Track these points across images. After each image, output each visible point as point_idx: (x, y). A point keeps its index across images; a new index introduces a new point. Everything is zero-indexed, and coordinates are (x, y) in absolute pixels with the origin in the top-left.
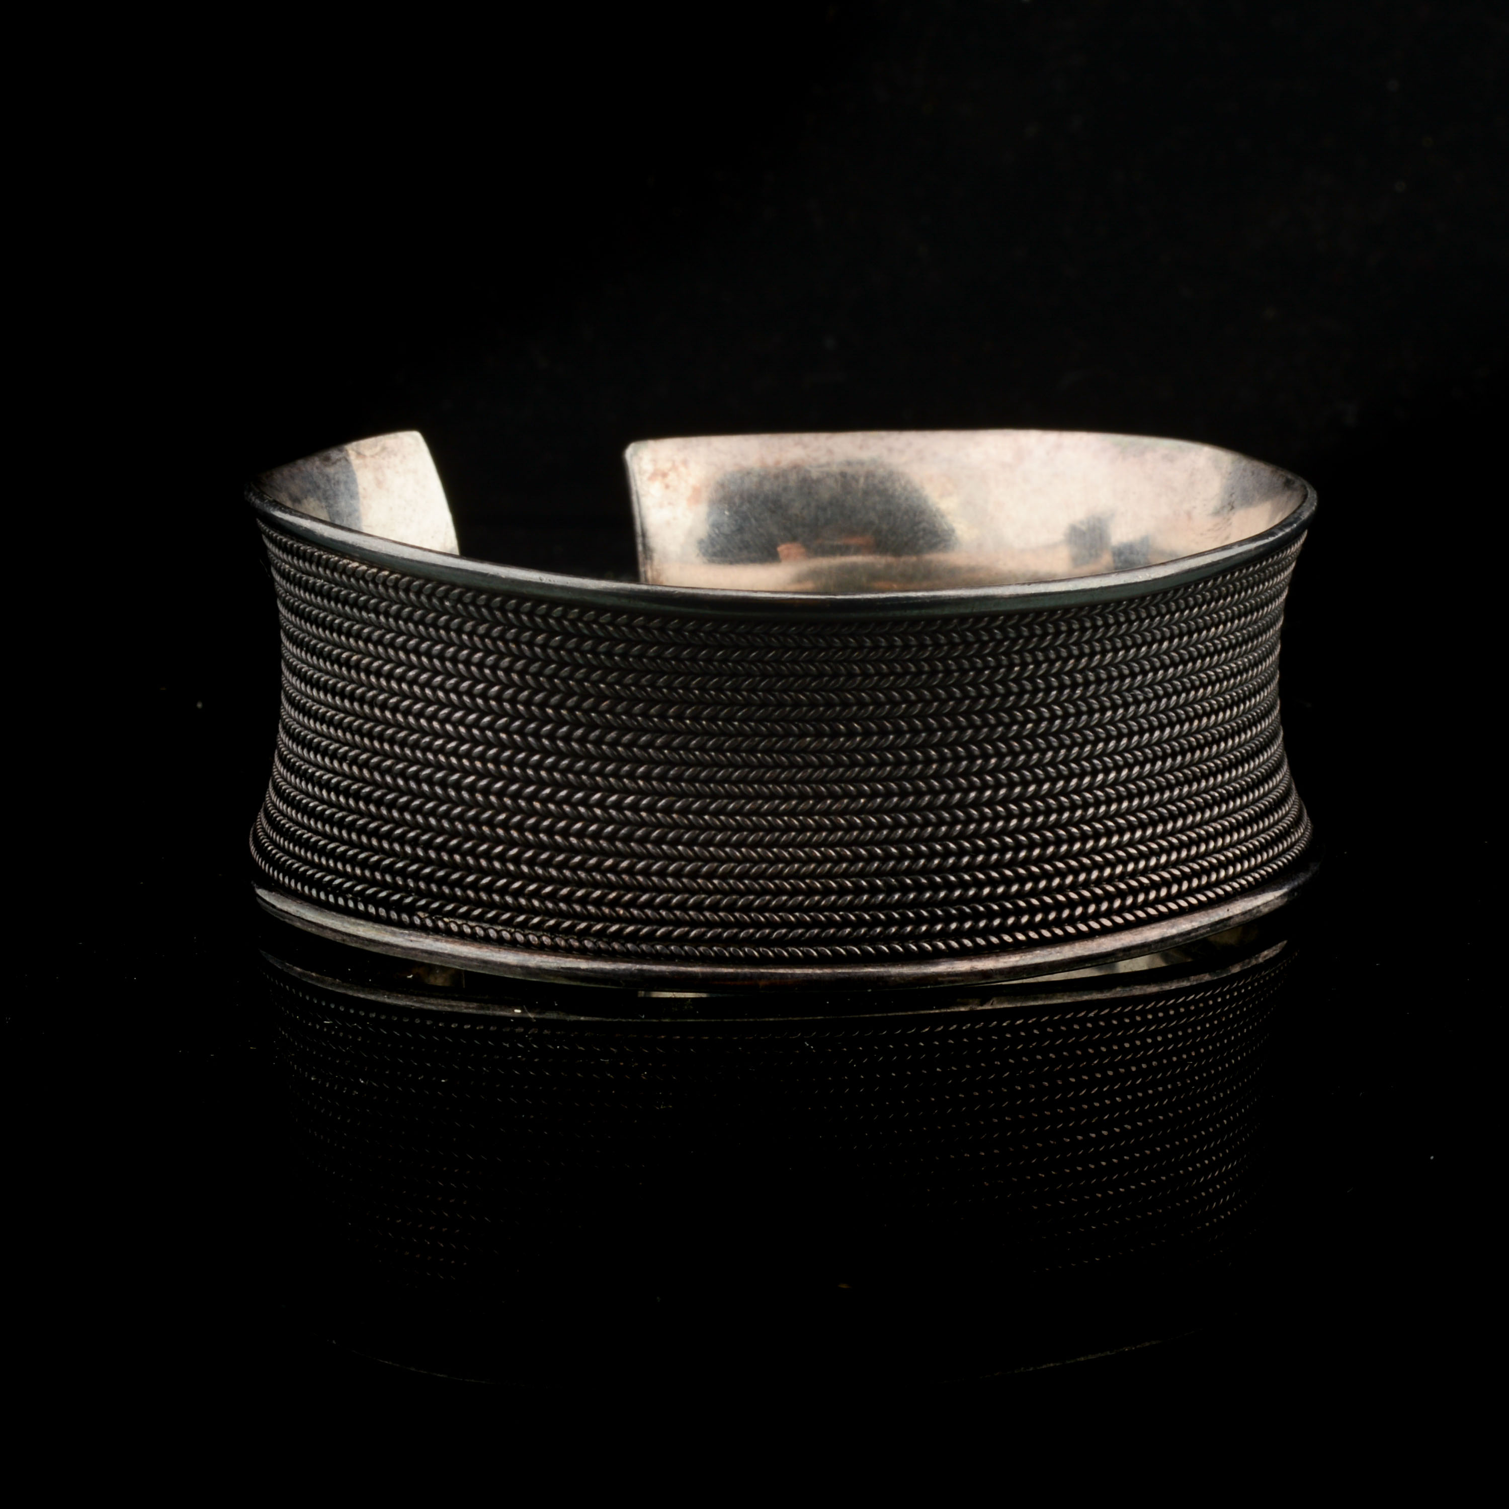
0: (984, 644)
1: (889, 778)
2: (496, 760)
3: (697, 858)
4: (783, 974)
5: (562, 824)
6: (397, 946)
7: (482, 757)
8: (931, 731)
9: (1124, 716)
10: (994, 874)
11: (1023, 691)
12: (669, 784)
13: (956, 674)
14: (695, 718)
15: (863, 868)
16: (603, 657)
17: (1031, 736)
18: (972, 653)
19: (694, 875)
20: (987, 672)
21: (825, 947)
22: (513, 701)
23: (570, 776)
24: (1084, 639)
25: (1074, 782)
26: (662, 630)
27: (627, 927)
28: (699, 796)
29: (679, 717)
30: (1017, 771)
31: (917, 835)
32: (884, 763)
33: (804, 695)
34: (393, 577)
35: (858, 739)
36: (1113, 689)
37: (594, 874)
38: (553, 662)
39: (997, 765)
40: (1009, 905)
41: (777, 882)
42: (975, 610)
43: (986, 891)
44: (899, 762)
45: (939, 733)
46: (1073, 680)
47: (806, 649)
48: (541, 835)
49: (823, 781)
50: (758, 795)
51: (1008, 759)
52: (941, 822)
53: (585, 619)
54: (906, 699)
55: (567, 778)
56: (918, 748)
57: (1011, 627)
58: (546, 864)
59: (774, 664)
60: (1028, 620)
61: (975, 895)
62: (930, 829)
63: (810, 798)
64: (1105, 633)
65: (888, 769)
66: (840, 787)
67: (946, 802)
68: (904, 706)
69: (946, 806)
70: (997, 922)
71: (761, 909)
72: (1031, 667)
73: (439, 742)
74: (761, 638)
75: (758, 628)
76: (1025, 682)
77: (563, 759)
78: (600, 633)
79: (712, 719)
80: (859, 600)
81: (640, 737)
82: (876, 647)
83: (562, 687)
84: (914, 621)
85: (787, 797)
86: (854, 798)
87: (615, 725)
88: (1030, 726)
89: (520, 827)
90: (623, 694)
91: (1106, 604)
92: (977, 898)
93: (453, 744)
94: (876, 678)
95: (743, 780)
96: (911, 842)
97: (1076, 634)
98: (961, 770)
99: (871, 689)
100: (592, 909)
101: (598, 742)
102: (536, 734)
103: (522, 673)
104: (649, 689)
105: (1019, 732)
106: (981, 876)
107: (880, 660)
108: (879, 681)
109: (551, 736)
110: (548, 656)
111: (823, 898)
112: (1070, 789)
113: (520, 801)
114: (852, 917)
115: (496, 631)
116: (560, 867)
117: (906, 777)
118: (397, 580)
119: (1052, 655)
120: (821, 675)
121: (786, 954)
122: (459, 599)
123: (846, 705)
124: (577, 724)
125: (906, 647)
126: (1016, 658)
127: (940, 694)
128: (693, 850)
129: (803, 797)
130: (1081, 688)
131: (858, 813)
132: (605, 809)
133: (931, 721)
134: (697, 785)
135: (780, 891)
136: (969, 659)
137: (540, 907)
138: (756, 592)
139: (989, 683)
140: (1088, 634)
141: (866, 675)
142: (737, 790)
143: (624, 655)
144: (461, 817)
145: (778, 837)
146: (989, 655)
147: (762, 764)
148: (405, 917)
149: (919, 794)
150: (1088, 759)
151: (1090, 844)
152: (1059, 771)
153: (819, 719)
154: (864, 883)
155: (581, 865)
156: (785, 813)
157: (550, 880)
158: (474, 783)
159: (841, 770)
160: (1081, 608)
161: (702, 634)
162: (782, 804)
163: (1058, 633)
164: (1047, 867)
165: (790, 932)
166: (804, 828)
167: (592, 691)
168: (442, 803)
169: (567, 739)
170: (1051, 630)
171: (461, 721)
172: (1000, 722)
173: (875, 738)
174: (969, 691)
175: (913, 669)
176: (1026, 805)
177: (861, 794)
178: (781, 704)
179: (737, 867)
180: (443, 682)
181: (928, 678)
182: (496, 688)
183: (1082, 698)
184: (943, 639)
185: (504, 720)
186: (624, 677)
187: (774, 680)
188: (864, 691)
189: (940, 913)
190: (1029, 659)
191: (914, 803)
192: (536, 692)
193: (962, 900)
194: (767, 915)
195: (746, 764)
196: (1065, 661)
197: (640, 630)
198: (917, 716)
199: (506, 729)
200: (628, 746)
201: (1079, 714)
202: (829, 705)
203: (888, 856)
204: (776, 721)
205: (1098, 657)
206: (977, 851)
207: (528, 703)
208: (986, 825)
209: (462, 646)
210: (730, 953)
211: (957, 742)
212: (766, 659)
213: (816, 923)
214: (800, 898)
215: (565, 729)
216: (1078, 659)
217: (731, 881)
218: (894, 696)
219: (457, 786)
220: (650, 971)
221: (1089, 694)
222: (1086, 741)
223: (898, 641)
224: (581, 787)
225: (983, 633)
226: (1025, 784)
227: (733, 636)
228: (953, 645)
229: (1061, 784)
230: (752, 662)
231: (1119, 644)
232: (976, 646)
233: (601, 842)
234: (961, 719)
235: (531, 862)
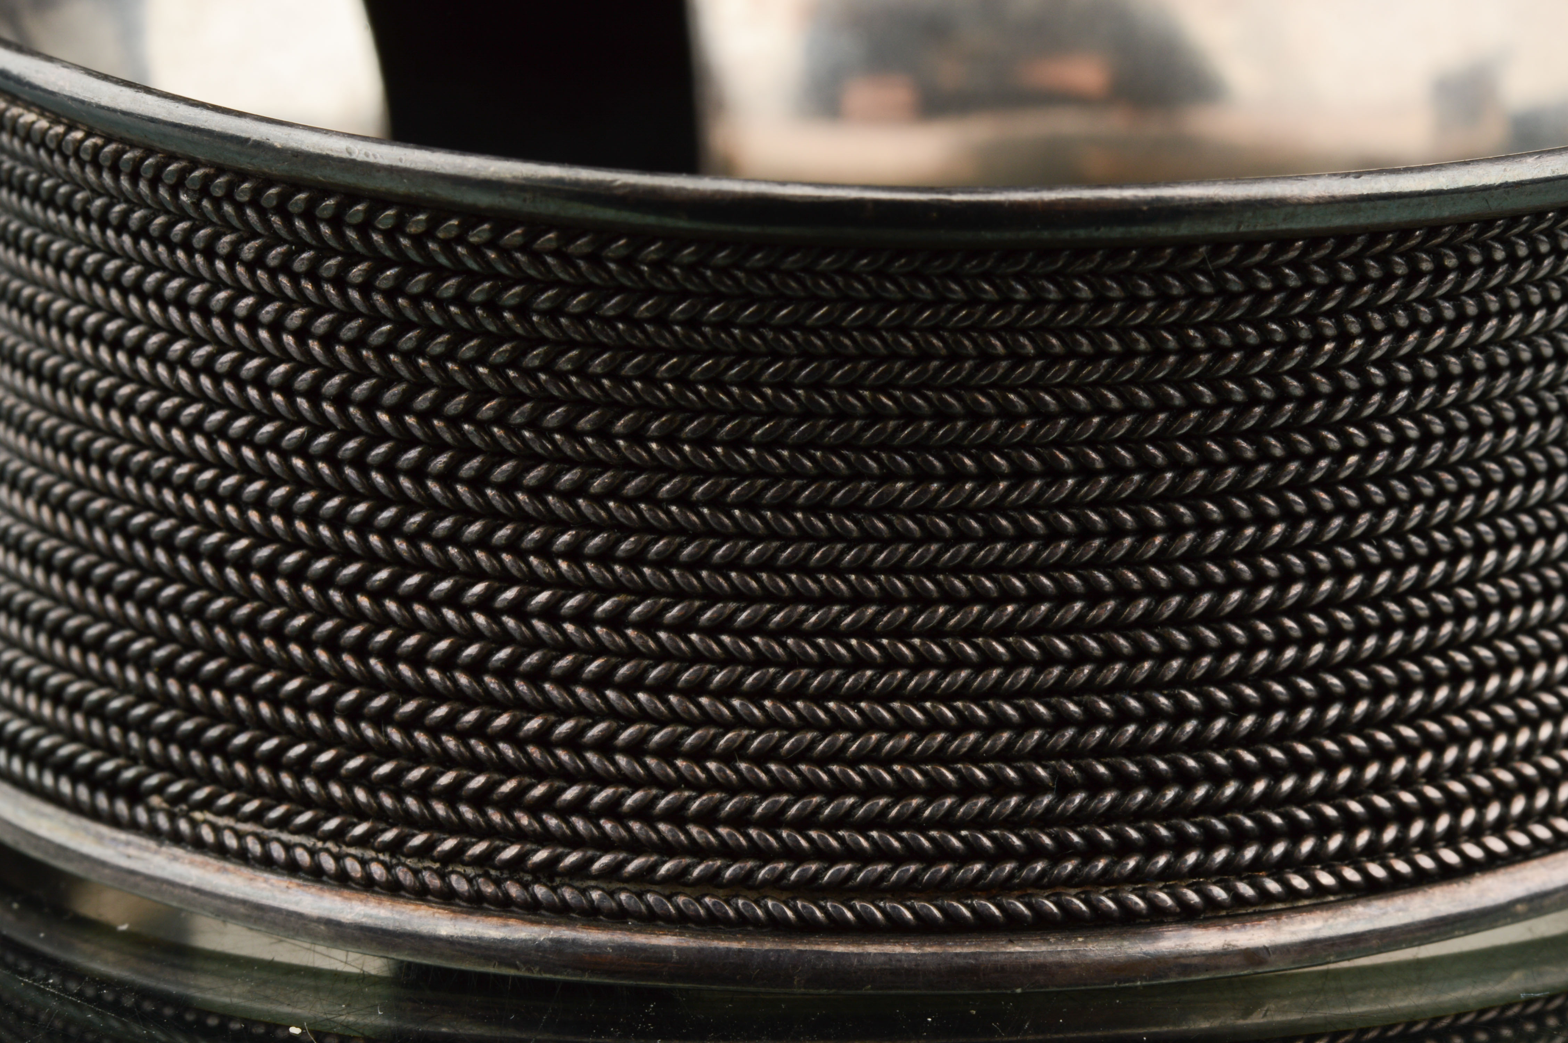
0: (1264, 297)
1: (1065, 564)
2: (286, 509)
3: (674, 717)
4: (843, 954)
5: (412, 641)
6: (103, 864)
7: (260, 502)
8: (1152, 471)
9: (1540, 438)
10: (1276, 753)
11: (1340, 391)
12: (618, 569)
13: (1204, 358)
14: (670, 439)
15: (1010, 744)
16: (479, 312)
17: (1356, 481)
18: (1237, 314)
19: (668, 752)
20: (1267, 353)
21: (930, 901)
22: (314, 394)
23: (426, 547)
24: (1467, 288)
25: (1439, 568)
26: (595, 259)
27: (536, 851)
28: (679, 594)
29: (637, 436)
30: (1326, 548)
31: (1122, 676)
32: (1055, 534)
33: (891, 397)
34: (89, 143)
35: (1002, 485)
36: (1522, 386)
37: (473, 742)
38: (385, 320)
39: (1286, 539)
40: (1303, 815)
41: (835, 768)
42: (1242, 229)
43: (1259, 787)
44: (1085, 533)
45: (1169, 475)
46: (1443, 368)
47: (892, 304)
48: (373, 662)
49: (929, 569)
50: (798, 596)
51: (1308, 525)
52: (1171, 650)
53: (440, 235)
54: (1101, 407)
55: (420, 551)
56: (1124, 504)
57: (1317, 262)
58: (382, 719)
59: (827, 333)
60: (1353, 249)
61: (1237, 794)
62: (1147, 665)
63: (903, 602)
64: (1509, 276)
65: (1064, 545)
66: (965, 582)
67: (1180, 610)
68: (1096, 420)
69: (1180, 620)
70: (1278, 849)
71: (802, 824)
72: (1359, 342)
73: (184, 469)
74: (799, 281)
75: (791, 259)
76: (1344, 373)
77: (412, 514)
78: (472, 265)
79: (703, 442)
80: (998, 205)
81: (559, 474)
82: (1037, 301)
83: (404, 372)
84: (1117, 250)
85: (858, 600)
86: (994, 603)
87: (511, 449)
88: (1353, 459)
89: (332, 643)
90: (522, 387)
91: (1514, 219)
92: (1240, 802)
93: (208, 475)
94: (1038, 364)
95: (767, 564)
96: (1108, 692)
97: (1451, 277)
98: (1212, 548)
99: (1030, 385)
100: (467, 812)
101: (477, 483)
102: (359, 461)
103: (328, 340)
104: (574, 379)
105: (1331, 473)
106: (1249, 757)
107: (1045, 328)
108: (1045, 369)
109: (388, 467)
110: (373, 307)
111: (928, 803)
112: (1431, 583)
113: (331, 592)
114: (986, 842)
115: (274, 256)
116: (408, 725)
117: (1098, 562)
118: (97, 149)
119: (1402, 320)
120: (924, 356)
121: (849, 915)
122: (204, 190)
123: (976, 417)
124: (436, 446)
125: (1101, 301)
126: (1329, 326)
127: (1171, 397)
128: (666, 702)
129: (889, 600)
130: (1457, 385)
131: (1000, 633)
132: (494, 615)
133: (1152, 450)
134: (675, 572)
135: (841, 788)
136: (1231, 327)
137: (369, 804)
138: (783, 183)
139: (1271, 375)
140: (1476, 277)
141: (1018, 358)
142: (754, 584)
143: (522, 310)
144: (224, 618)
145: (838, 679)
146: (1272, 318)
147: (804, 534)
148: (121, 807)
149: (1127, 595)
150: (1468, 523)
151: (1468, 689)
152: (1409, 548)
153: (922, 445)
154: (1012, 774)
155: (448, 724)
156: (853, 631)
157: (388, 752)
158: (247, 553)
159: (967, 547)
160: (1462, 225)
161: (676, 270)
162: (847, 615)
163: (1414, 276)
164: (1383, 737)
165: (859, 870)
166: (891, 662)
167: (461, 380)
168: (191, 588)
169: (418, 473)
170: (1401, 269)
171: (221, 431)
172: (1293, 453)
173: (1037, 484)
174: (1231, 391)
175: (1115, 347)
176: (1341, 615)
177: (1008, 596)
178: (842, 415)
179: (755, 737)
180: (187, 352)
181: (1147, 365)
182: (282, 368)
183: (1459, 403)
184: (1176, 287)
185: (298, 432)
186: (525, 354)
187: (827, 365)
188: (1014, 390)
189: (1163, 832)
190: (1355, 328)
191: (1115, 613)
192: (355, 379)
193: (1209, 806)
194: (814, 834)
195: (772, 534)
196: (1428, 331)
197: (550, 260)
198: (1123, 442)
199: (302, 449)
200: (537, 492)
201: (1451, 435)
202: (943, 416)
203: (1062, 720)
204: (834, 449)
205: (1493, 323)
206: (1242, 707)
207: (341, 400)
208: (1262, 656)
209: (217, 285)
210: (737, 910)
211: (1205, 492)
212: (809, 322)
213: (913, 853)
214: (882, 802)
215: (413, 454)
216: (1454, 327)
217: (743, 766)
218: (1075, 400)
219: (217, 557)
220: (574, 942)
221: (1473, 396)
222: (1465, 488)
223: (1084, 291)
224: (447, 569)
225: (1260, 274)
226: (1342, 574)
227: (740, 274)
228: (1199, 300)
229: (1412, 572)
230: (783, 328)
231: (1536, 298)
232: (1246, 300)
233: (487, 679)
234: (1215, 447)
235: (354, 714)
